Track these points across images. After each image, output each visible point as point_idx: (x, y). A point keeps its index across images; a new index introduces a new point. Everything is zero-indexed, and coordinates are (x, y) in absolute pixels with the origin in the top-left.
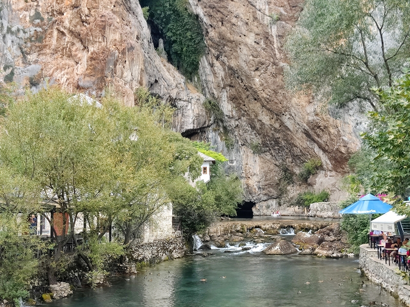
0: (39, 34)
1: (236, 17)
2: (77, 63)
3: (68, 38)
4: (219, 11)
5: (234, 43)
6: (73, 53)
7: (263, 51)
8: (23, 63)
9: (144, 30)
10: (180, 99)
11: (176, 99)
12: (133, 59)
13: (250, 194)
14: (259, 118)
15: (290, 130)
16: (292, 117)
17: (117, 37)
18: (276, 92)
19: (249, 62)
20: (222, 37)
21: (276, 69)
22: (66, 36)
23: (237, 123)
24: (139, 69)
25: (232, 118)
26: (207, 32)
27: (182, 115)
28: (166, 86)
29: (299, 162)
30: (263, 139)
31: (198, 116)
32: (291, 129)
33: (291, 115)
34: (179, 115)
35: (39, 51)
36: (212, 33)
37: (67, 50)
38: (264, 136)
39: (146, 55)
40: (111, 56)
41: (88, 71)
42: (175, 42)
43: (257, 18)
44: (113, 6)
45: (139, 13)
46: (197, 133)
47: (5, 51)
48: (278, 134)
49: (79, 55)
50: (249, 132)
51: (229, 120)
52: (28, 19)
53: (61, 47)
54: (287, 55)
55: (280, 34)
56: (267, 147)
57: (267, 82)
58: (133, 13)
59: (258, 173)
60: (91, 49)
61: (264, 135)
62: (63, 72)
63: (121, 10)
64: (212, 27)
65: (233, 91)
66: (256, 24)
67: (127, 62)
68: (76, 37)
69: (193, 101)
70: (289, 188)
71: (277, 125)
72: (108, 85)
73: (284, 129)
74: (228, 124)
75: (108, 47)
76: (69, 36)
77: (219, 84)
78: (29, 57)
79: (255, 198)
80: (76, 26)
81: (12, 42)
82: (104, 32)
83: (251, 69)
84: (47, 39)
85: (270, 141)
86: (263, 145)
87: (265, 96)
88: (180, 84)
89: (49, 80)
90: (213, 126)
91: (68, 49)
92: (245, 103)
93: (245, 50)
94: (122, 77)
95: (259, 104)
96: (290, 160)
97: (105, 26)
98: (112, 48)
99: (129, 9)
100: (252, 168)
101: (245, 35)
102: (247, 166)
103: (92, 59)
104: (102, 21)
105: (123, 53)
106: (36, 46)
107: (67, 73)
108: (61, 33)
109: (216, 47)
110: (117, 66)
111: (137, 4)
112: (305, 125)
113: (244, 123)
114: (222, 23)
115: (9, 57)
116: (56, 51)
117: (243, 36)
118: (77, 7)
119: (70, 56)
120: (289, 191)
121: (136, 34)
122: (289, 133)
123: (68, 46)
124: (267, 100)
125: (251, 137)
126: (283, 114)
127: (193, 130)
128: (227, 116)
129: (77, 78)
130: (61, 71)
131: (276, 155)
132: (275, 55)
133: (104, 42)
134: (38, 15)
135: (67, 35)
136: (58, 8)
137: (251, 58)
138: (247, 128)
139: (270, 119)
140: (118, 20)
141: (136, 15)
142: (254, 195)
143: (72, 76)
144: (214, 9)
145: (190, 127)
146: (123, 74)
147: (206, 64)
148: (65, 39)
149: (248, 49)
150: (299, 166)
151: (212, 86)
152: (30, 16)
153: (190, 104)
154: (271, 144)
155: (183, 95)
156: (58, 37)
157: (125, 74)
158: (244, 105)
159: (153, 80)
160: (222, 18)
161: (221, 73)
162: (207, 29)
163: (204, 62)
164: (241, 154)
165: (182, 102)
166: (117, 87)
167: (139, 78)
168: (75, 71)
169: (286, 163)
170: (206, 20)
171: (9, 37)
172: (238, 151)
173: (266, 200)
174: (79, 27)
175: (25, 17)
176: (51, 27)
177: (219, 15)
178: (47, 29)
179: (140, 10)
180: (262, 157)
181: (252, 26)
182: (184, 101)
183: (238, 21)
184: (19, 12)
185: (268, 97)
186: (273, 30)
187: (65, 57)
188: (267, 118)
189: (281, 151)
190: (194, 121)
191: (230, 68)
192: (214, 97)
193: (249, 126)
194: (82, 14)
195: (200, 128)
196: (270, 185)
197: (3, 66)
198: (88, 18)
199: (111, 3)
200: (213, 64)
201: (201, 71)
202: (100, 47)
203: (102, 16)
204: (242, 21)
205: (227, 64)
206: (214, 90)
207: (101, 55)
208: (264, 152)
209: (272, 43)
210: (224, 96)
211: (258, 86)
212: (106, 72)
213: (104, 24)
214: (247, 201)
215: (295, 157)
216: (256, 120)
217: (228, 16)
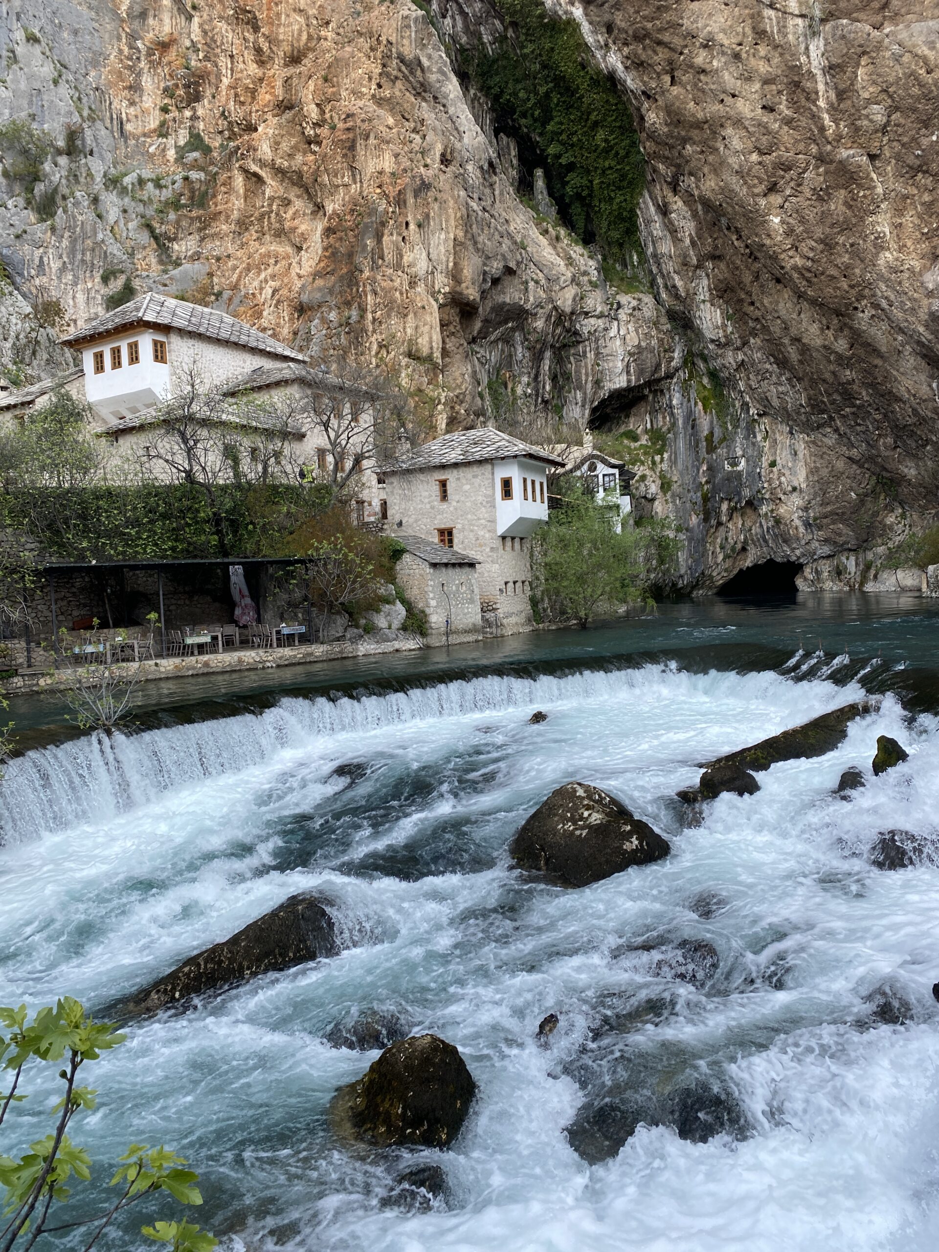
0: (197, 186)
1: (706, 46)
2: (300, 249)
3: (272, 186)
4: (660, 43)
5: (706, 126)
6: (287, 225)
7: (786, 128)
8: (161, 262)
9: (466, 140)
10: (586, 313)
11: (572, 313)
12: (427, 216)
13: (785, 541)
14: (794, 332)
15: (880, 355)
16: (881, 313)
17: (387, 163)
18: (828, 244)
19: (750, 170)
20: (675, 118)
21: (826, 172)
22: (264, 183)
23: (740, 357)
24: (446, 240)
25: (727, 344)
26: (642, 118)
27: (598, 354)
28: (543, 282)
29: (914, 445)
30: (812, 392)
31: (637, 353)
32: (884, 349)
33: (876, 306)
34: (588, 355)
35: (200, 230)
36: (653, 118)
37: (273, 220)
38: (813, 384)
39: (474, 205)
40: (369, 215)
41: (322, 264)
42: (571, 167)
43: (764, 32)
44: (374, 87)
45: (452, 96)
46: (644, 398)
47: (100, 236)
48: (848, 373)
49: (303, 228)
50: (774, 378)
51: (720, 352)
52: (171, 154)
53: (257, 214)
54: (858, 123)
55: (834, 60)
56: (823, 412)
57: (802, 221)
58: (435, 98)
59: (804, 486)
60: (330, 208)
61: (811, 379)
62: (263, 276)
63: (398, 93)
64: (648, 97)
65: (722, 270)
66: (763, 50)
67: (412, 226)
68: (294, 184)
69: (623, 315)
70: (890, 519)
71: (842, 345)
72: (364, 291)
73: (861, 352)
74: (717, 364)
75: (365, 194)
76: (273, 183)
77: (685, 257)
78: (176, 247)
79: (798, 552)
80: (291, 156)
81: (125, 211)
82: (354, 157)
83: (756, 191)
84: (220, 197)
85: (829, 395)
86: (813, 407)
87: (799, 261)
88: (585, 273)
89: (230, 299)
90: (681, 373)
91: (273, 215)
92: (754, 297)
93: (736, 140)
94: (398, 266)
95: (787, 294)
96: (890, 440)
97: (354, 141)
98: (373, 193)
99: (423, 90)
100: (787, 473)
101: (734, 96)
102: (775, 469)
103: (329, 231)
104: (348, 129)
105: (400, 201)
106: (191, 218)
107: (273, 277)
108: (254, 179)
109: (667, 153)
110: (386, 239)
111: (444, 74)
112: (921, 329)
113: (759, 355)
114: (673, 78)
115: (114, 249)
116: (243, 225)
117: (729, 100)
118: (290, 108)
119: (280, 233)
120: (891, 528)
121: (439, 148)
122: (878, 362)
123: (274, 207)
124: (808, 275)
125: (780, 389)
126: (856, 309)
127: (629, 389)
128: (713, 341)
129: (298, 284)
130: (259, 273)
131: (848, 431)
132: (822, 129)
133: (355, 183)
134: (196, 142)
135: (269, 181)
136: (241, 115)
137: (754, 157)
138: (768, 366)
139: (822, 330)
140: (391, 121)
141: (444, 101)
142: (794, 545)
143: (286, 281)
144: (647, 41)
145: (620, 382)
146: (402, 257)
147: (652, 209)
148: (264, 194)
149: (744, 133)
150: (915, 456)
151: (670, 266)
152: (176, 147)
153: (615, 323)
154: (833, 402)
155: (595, 301)
156: (246, 190)
157: (407, 259)
158: (752, 304)
159: (496, 267)
160: (671, 62)
161: (688, 227)
162: (638, 109)
163: (648, 208)
164: (759, 437)
165: (592, 321)
166: (387, 291)
167: (451, 264)
168: (295, 269)
169: (878, 450)
170: (631, 81)
171: (112, 203)
172: (750, 431)
173: (828, 557)
174: (299, 158)
175: (164, 150)
176: (226, 166)
177: (662, 55)
178: (217, 173)
179: (452, 87)
180: (814, 442)
181: (752, 59)
182: (598, 317)
183: (713, 57)
184: (148, 140)
185: (809, 264)
186: (813, 54)
187: (267, 237)
188: (814, 328)
189: (863, 419)
190: (628, 366)
191: (707, 204)
192: (677, 297)
193: (772, 360)
194: (304, 125)
195: (649, 384)
196: (839, 516)
197: (101, 271)
198: (318, 131)
199: (370, 79)
200: (666, 205)
201: (643, 234)
202: (347, 198)
203: (348, 116)
204: (723, 53)
205: (696, 193)
206: (676, 277)
207: (348, 217)
208: (818, 428)
209: (811, 96)
210: (703, 287)
211: (779, 238)
212: (359, 259)
213: (351, 136)
214: (779, 560)
215: (901, 431)
216: (786, 341)
217: (686, 51)
